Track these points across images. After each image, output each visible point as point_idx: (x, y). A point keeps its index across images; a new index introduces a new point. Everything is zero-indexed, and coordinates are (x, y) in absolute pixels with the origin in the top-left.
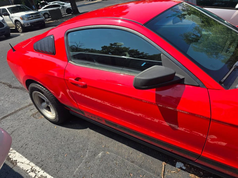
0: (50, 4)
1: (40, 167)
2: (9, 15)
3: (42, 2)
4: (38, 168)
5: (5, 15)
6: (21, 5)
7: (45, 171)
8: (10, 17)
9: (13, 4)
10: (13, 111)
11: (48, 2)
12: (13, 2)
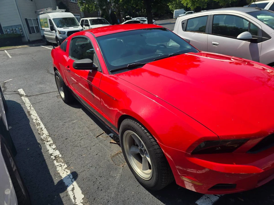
0: (134, 19)
1: (41, 119)
2: (89, 26)
3: (127, 17)
4: (39, 119)
5: (86, 25)
6: (102, 18)
7: (42, 121)
8: (89, 28)
9: (101, 16)
10: (49, 92)
11: (132, 18)
12: (101, 14)
